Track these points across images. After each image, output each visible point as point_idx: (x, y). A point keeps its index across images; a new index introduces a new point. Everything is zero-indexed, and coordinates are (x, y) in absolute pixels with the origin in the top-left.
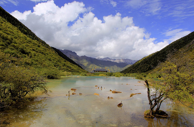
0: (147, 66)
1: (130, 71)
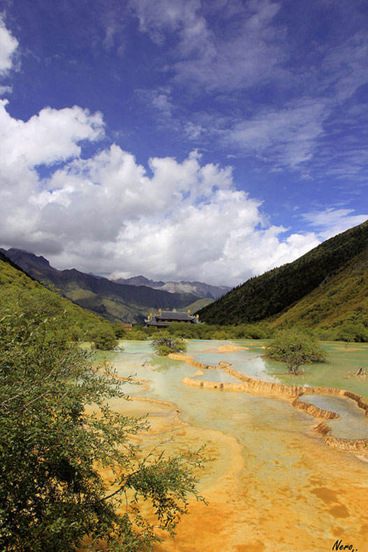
0: (261, 303)
1: (214, 317)
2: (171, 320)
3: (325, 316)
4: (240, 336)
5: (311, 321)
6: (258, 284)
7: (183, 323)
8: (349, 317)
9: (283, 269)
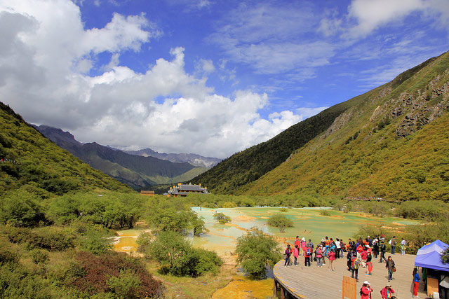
2: (188, 191)
3: (290, 184)
4: (239, 204)
5: (280, 187)
6: (241, 158)
7: (196, 193)
8: (306, 185)
9: (260, 147)
